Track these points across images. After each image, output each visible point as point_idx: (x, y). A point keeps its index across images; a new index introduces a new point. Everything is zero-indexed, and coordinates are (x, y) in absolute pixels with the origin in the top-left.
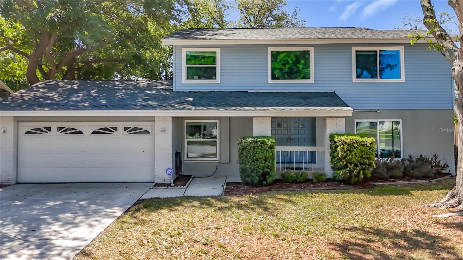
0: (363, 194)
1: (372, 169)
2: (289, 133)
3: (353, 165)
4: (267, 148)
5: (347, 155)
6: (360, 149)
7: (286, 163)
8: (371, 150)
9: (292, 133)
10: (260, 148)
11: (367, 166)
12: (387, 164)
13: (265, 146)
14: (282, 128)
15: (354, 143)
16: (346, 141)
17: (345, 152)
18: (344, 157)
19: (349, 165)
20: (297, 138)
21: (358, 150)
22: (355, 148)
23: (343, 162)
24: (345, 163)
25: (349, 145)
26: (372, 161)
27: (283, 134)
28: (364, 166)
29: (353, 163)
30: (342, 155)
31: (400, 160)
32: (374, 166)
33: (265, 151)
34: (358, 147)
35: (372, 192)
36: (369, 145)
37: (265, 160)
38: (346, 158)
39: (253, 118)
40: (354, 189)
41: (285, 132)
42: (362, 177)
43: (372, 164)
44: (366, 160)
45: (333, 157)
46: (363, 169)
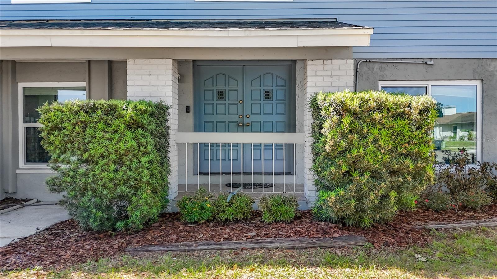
0: (398, 271)
1: (425, 187)
2: (240, 112)
3: (367, 175)
4: (123, 127)
5: (351, 143)
6: (391, 128)
7: (211, 173)
8: (423, 131)
9: (248, 112)
10: (100, 126)
11: (409, 178)
12: (449, 177)
13: (116, 123)
14: (227, 102)
15: (371, 110)
16: (348, 103)
17: (344, 135)
18: (340, 153)
19: (356, 175)
20: (257, 122)
21: (384, 132)
22: (374, 123)
23: (340, 167)
24: (344, 169)
25: (356, 115)
26: (425, 165)
27: (229, 114)
28: (400, 179)
29: (367, 168)
30: (336, 145)
31: (477, 167)
32: (429, 180)
33: (116, 136)
34: (383, 121)
35: (424, 259)
36: (415, 115)
37: (120, 162)
38: (348, 155)
39: (131, 66)
40: (368, 245)
41: (233, 109)
42: (395, 210)
43: (426, 172)
44: (408, 162)
45: (317, 155)
46: (399, 189)
